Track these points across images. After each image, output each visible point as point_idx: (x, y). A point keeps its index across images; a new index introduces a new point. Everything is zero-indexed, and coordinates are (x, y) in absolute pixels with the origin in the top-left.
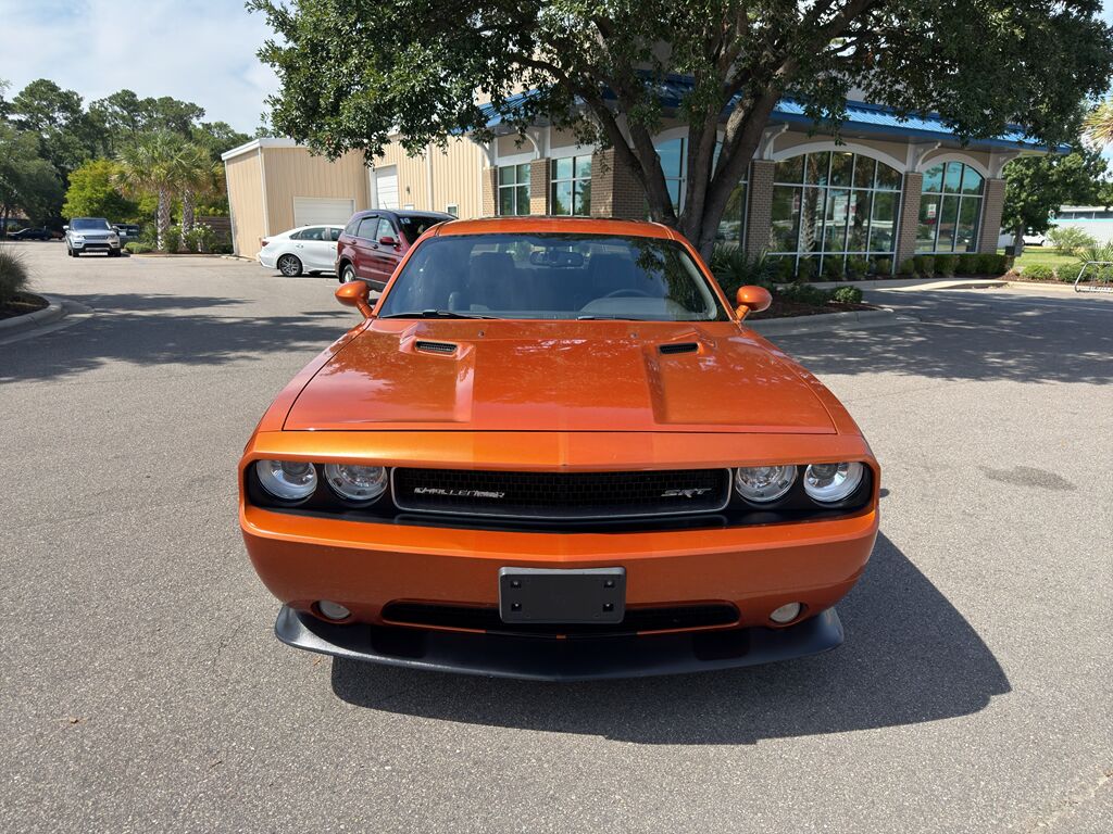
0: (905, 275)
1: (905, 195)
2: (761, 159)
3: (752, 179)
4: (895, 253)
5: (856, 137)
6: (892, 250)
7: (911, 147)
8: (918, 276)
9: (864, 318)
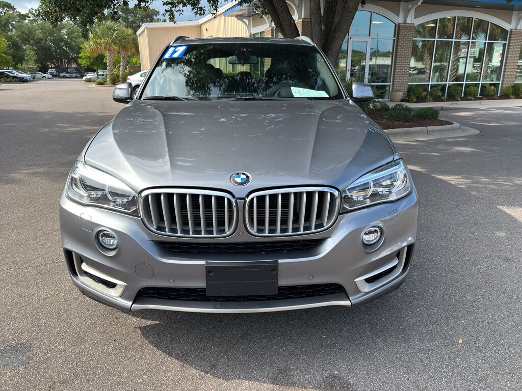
0: (505, 96)
1: (509, 44)
2: (405, 23)
3: (398, 36)
4: (500, 82)
5: (474, 7)
6: (498, 79)
7: (515, 12)
8: (513, 97)
9: (433, 131)
